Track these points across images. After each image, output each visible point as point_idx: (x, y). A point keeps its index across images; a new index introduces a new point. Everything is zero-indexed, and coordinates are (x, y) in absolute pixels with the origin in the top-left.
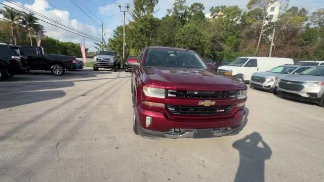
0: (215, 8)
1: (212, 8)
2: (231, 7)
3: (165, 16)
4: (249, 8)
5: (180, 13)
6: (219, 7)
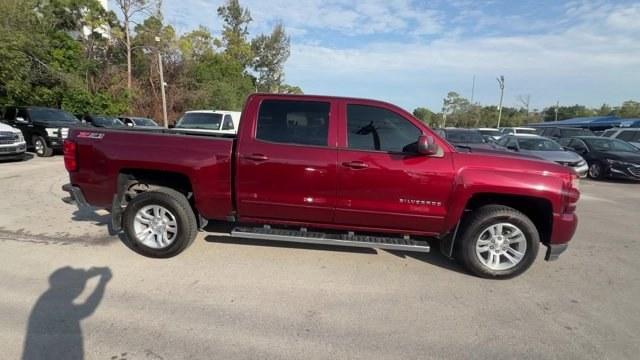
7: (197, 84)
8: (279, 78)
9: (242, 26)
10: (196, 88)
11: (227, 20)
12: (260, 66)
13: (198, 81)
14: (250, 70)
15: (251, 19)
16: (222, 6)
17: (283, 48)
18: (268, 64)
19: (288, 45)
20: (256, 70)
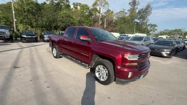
0: (75, 4)
1: (74, 3)
2: (84, 5)
3: (43, 3)
4: (93, 7)
5: (55, 3)
6: (77, 3)
7: (115, 26)
8: (146, 22)
9: (136, 7)
10: (115, 27)
11: (131, 6)
12: (140, 18)
13: (116, 25)
14: (136, 20)
15: (139, 4)
16: (130, 2)
17: (150, 11)
18: (143, 17)
19: (151, 10)
20: (139, 20)
